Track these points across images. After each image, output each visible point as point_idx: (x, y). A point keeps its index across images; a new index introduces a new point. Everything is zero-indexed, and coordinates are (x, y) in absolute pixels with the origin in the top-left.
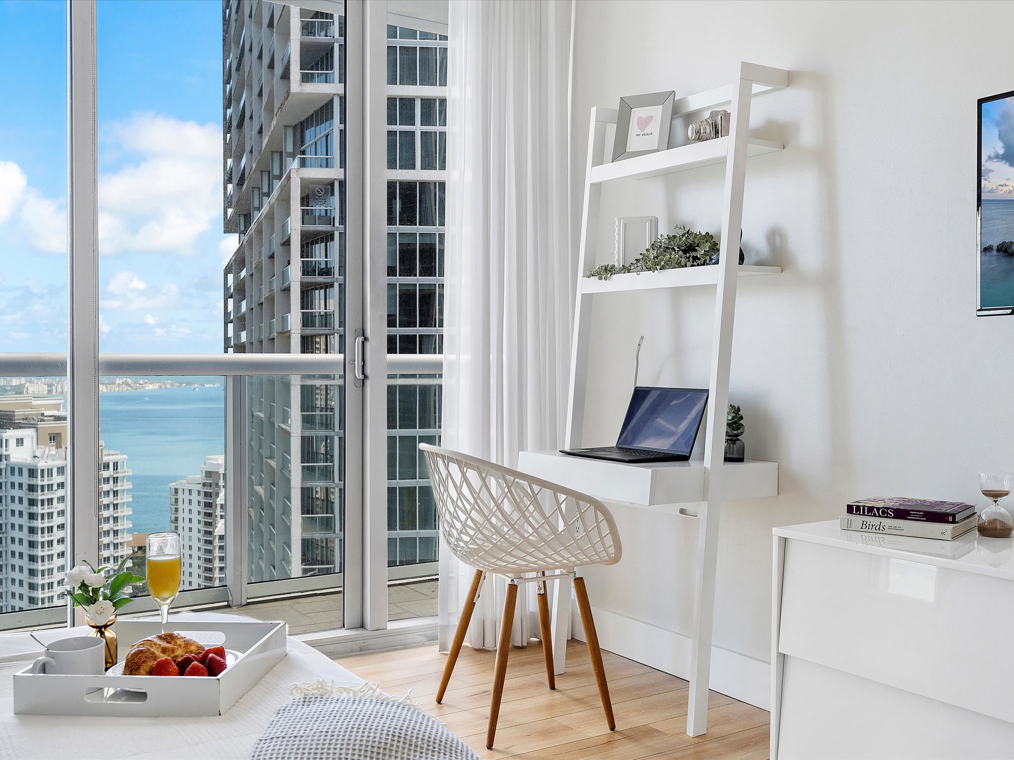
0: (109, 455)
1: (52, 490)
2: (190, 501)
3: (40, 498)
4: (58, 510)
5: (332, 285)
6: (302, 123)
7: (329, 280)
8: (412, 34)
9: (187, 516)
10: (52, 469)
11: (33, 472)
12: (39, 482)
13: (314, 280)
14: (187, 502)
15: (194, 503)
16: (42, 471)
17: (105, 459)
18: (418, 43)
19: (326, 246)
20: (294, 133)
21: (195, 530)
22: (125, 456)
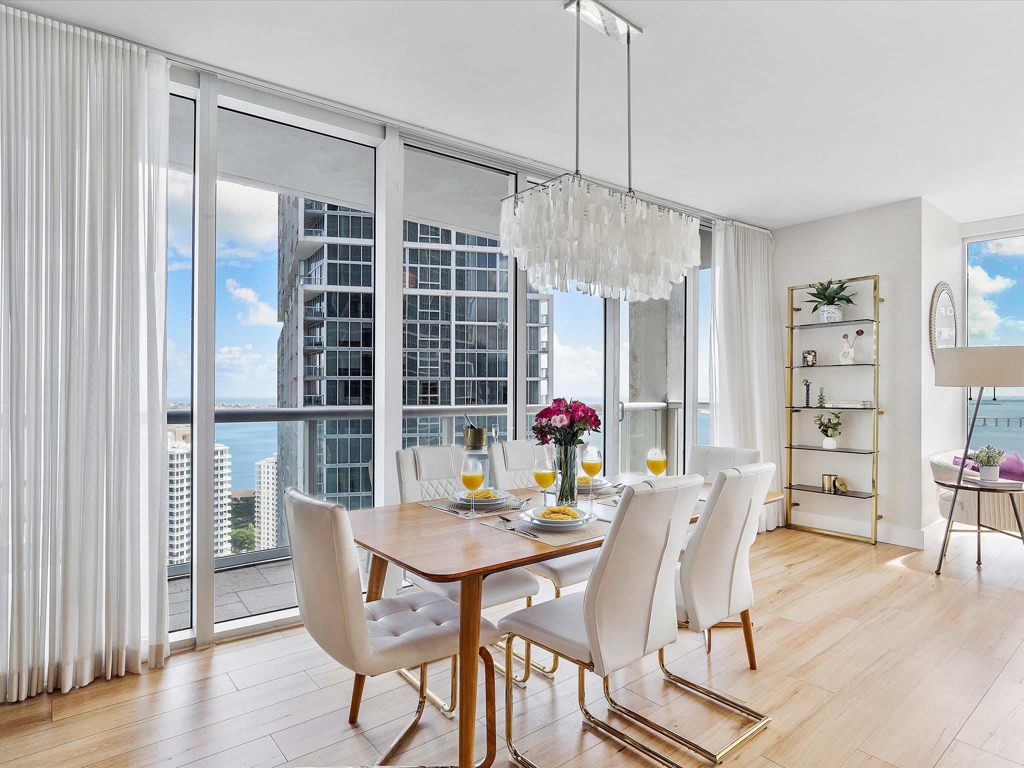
0: (218, 446)
1: (183, 467)
2: (268, 472)
3: (176, 471)
4: (187, 478)
5: (323, 352)
6: (308, 259)
7: (321, 349)
8: (347, 209)
9: (266, 481)
10: (183, 455)
11: (172, 457)
12: (175, 462)
13: (312, 349)
14: (266, 473)
15: (271, 473)
16: (178, 456)
17: (216, 449)
18: (350, 214)
19: (320, 329)
20: (305, 264)
21: (271, 489)
22: (227, 448)
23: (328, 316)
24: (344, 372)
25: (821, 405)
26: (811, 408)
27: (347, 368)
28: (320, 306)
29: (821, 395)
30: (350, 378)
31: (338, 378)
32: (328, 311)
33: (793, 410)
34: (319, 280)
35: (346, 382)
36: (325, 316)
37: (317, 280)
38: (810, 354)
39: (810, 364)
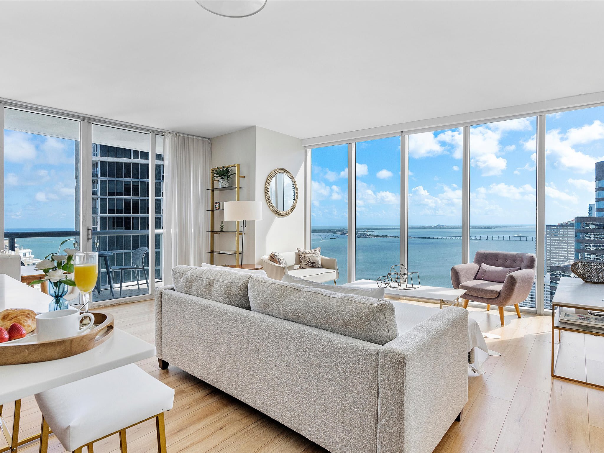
23: (101, 176)
24: (112, 211)
25: (222, 230)
26: (224, 231)
27: (114, 209)
28: (96, 170)
29: (222, 225)
30: (116, 215)
31: (108, 215)
32: (101, 173)
33: (213, 232)
34: (95, 154)
35: (114, 218)
36: (99, 176)
37: (94, 153)
38: (217, 204)
39: (217, 209)
